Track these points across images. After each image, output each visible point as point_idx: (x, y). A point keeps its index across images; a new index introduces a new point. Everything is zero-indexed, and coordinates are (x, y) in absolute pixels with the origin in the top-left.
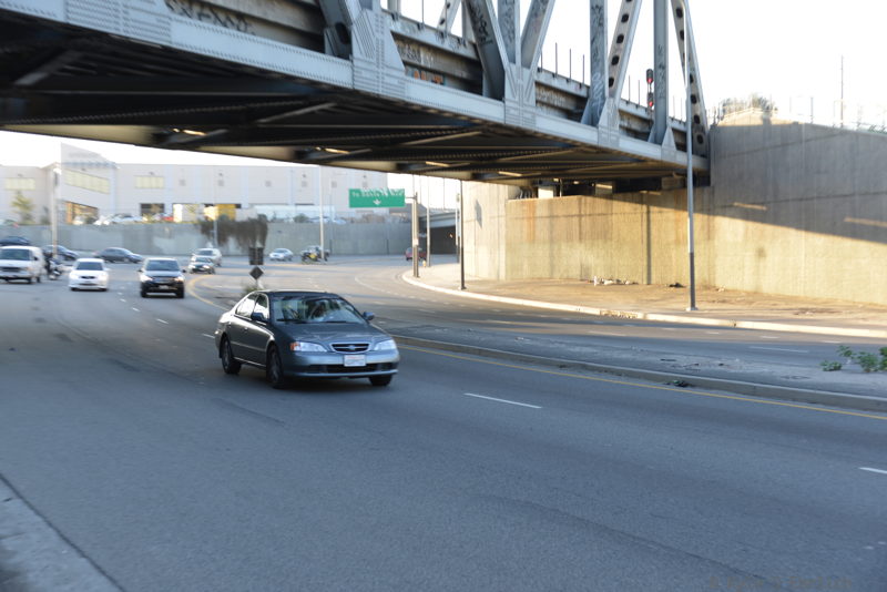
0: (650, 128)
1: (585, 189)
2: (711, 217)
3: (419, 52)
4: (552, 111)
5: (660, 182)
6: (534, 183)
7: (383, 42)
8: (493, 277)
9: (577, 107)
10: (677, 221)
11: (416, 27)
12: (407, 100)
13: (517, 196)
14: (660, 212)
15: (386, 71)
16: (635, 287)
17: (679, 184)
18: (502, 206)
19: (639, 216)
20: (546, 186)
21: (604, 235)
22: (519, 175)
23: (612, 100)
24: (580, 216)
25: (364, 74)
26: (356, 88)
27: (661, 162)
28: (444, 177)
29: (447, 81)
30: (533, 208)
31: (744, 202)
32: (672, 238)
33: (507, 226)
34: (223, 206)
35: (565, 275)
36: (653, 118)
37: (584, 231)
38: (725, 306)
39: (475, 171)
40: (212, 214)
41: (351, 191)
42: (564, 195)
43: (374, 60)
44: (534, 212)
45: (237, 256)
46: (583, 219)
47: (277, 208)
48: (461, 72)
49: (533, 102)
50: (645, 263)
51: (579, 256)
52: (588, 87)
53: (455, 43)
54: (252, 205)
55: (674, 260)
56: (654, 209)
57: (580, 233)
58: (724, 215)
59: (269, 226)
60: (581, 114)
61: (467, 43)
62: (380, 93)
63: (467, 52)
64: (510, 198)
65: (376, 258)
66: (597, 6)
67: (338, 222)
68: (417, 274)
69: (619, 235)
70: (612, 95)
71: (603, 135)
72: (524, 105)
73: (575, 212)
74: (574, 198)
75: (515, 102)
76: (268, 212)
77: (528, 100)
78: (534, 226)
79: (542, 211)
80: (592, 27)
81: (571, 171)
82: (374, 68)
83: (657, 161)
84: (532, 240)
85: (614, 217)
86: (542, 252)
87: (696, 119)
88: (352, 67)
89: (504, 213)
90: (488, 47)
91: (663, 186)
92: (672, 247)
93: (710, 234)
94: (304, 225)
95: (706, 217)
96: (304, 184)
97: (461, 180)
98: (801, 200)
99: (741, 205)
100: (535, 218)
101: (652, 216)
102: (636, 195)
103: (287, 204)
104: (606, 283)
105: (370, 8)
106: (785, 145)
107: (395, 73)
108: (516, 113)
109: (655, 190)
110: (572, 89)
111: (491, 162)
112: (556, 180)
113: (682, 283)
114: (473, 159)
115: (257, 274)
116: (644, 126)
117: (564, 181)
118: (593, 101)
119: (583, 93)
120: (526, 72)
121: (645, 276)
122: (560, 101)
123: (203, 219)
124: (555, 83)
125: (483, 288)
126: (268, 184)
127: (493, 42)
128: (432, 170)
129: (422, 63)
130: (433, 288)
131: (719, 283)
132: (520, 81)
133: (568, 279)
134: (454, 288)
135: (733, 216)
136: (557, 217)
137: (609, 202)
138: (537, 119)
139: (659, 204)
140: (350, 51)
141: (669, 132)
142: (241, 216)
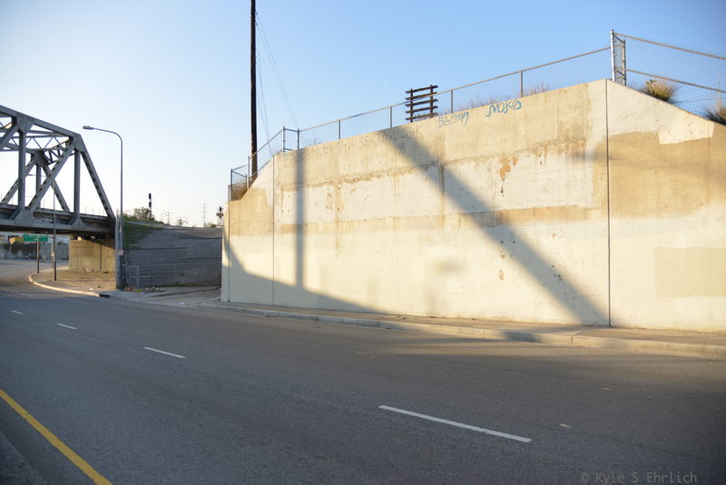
10: (107, 250)
19: (99, 247)
20: (81, 236)
24: (87, 247)
37: (87, 253)
44: (76, 245)
50: (100, 264)
69: (94, 255)
71: (19, 223)
74: (86, 242)
78: (77, 250)
84: (77, 255)
85: (94, 249)
101: (102, 248)
121: (100, 269)
136: (81, 247)
137: (94, 243)
141: (78, 220)
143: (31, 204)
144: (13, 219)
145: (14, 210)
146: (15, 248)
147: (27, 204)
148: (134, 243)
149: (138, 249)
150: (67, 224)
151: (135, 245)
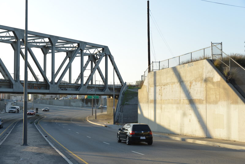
7: (19, 86)
11: (31, 82)
13: (109, 98)
15: (20, 89)
23: (84, 86)
29: (42, 88)
45: (90, 107)
53: (41, 83)
59: (99, 100)
61: (44, 82)
71: (81, 92)
72: (55, 90)
75: (52, 90)
82: (17, 89)
88: (13, 89)
105: (17, 82)
122: (73, 87)
132: (54, 86)
138: (59, 91)
141: (107, 89)
143: (86, 83)
144: (79, 90)
145: (79, 86)
146: (87, 101)
147: (84, 83)
148: (127, 102)
149: (128, 104)
150: (102, 91)
151: (127, 103)
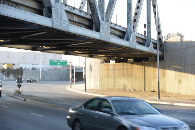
0: (145, 42)
1: (125, 61)
2: (164, 70)
3: (73, 16)
4: (115, 36)
5: (148, 58)
6: (108, 59)
7: (62, 13)
8: (95, 88)
9: (123, 35)
10: (154, 71)
11: (72, 8)
12: (69, 31)
13: (103, 63)
14: (148, 68)
15: (63, 22)
16: (140, 92)
17: (154, 59)
18: (98, 66)
19: (142, 69)
20: (113, 59)
21: (131, 75)
22: (104, 56)
23: (134, 33)
24: (123, 69)
25: (56, 23)
26: (53, 27)
27: (149, 52)
28: (80, 56)
29: (82, 26)
30: (108, 66)
31: (175, 66)
32: (152, 76)
33: (100, 72)
34: (9, 64)
35: (118, 88)
36: (146, 39)
37: (124, 74)
38: (169, 98)
39: (90, 55)
40: (5, 67)
41: (50, 60)
42: (118, 62)
43: (59, 19)
44: (109, 67)
45: (12, 80)
46: (124, 70)
47: (26, 65)
48: (87, 23)
49: (109, 33)
50: (144, 84)
51: (122, 82)
52: (126, 29)
53: (85, 14)
54: (18, 64)
55: (153, 83)
56: (146, 67)
57: (123, 75)
58: (168, 69)
59: (24, 71)
60: (124, 37)
61: (88, 14)
62: (61, 29)
63: (88, 17)
64: (101, 63)
65: (58, 82)
66: (129, 4)
67: (46, 70)
68: (71, 87)
69: (135, 75)
70: (134, 31)
71: (131, 44)
72: (106, 34)
73: (122, 68)
74: (121, 63)
75: (103, 33)
76: (23, 66)
77: (107, 32)
78: (109, 72)
79: (111, 67)
80: (128, 10)
81: (120, 55)
82: (59, 21)
83: (148, 52)
84: (108, 76)
85: (134, 70)
86: (111, 80)
87: (160, 39)
88: (52, 21)
89: (99, 68)
90: (95, 15)
91: (150, 60)
92: (152, 79)
93: (164, 76)
94: (35, 71)
95: (163, 70)
96: (35, 58)
97: (86, 57)
98: (193, 65)
99: (174, 66)
100: (109, 70)
101: (146, 69)
102: (141, 63)
103: (29, 64)
104: (131, 90)
105: (58, 2)
106: (187, 48)
107: (66, 23)
108: (104, 36)
109: (147, 61)
110: (121, 29)
111: (95, 52)
112: (116, 58)
113: (155, 91)
114: (90, 50)
115: (19, 86)
116: (144, 41)
117: (118, 58)
118: (128, 33)
119: (125, 30)
120: (107, 23)
121: (144, 88)
122: (117, 33)
123: (2, 68)
124: (116, 27)
125: (92, 92)
126: (24, 57)
127: (97, 14)
128: (77, 54)
129: (74, 20)
130: (76, 91)
131: (167, 91)
132: (105, 26)
133: (119, 89)
134: (83, 91)
135: (171, 70)
136: (116, 69)
137: (132, 65)
138: (110, 38)
139: (148, 65)
140: (52, 16)
141: (151, 43)
142: (14, 68)
143: (134, 27)
